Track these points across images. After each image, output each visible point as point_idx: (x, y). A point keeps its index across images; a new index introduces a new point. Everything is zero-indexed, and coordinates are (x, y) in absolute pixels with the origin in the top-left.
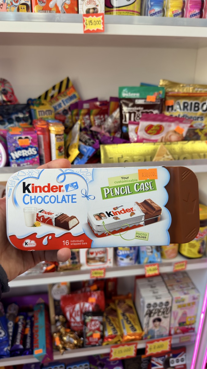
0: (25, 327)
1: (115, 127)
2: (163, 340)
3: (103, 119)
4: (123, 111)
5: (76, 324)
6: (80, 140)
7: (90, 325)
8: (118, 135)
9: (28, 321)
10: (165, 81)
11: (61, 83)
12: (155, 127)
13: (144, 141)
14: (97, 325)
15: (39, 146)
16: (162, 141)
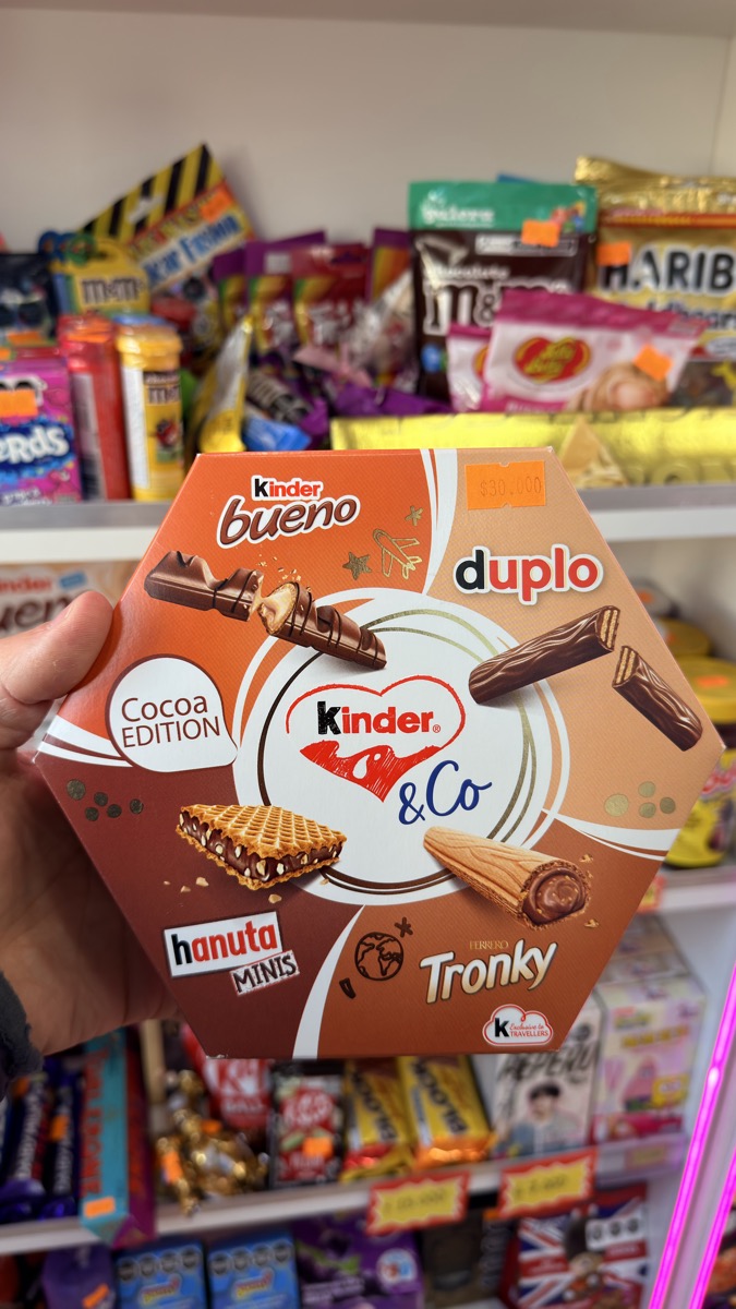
0: (50, 1114)
1: (393, 349)
2: (566, 1161)
3: (346, 320)
4: (426, 284)
5: (242, 1106)
6: (250, 400)
7: (296, 1107)
8: (406, 385)
9: (65, 1091)
10: (595, 164)
11: (178, 168)
12: (556, 349)
13: (511, 406)
14: (321, 1107)
15: (77, 419)
16: (580, 408)
